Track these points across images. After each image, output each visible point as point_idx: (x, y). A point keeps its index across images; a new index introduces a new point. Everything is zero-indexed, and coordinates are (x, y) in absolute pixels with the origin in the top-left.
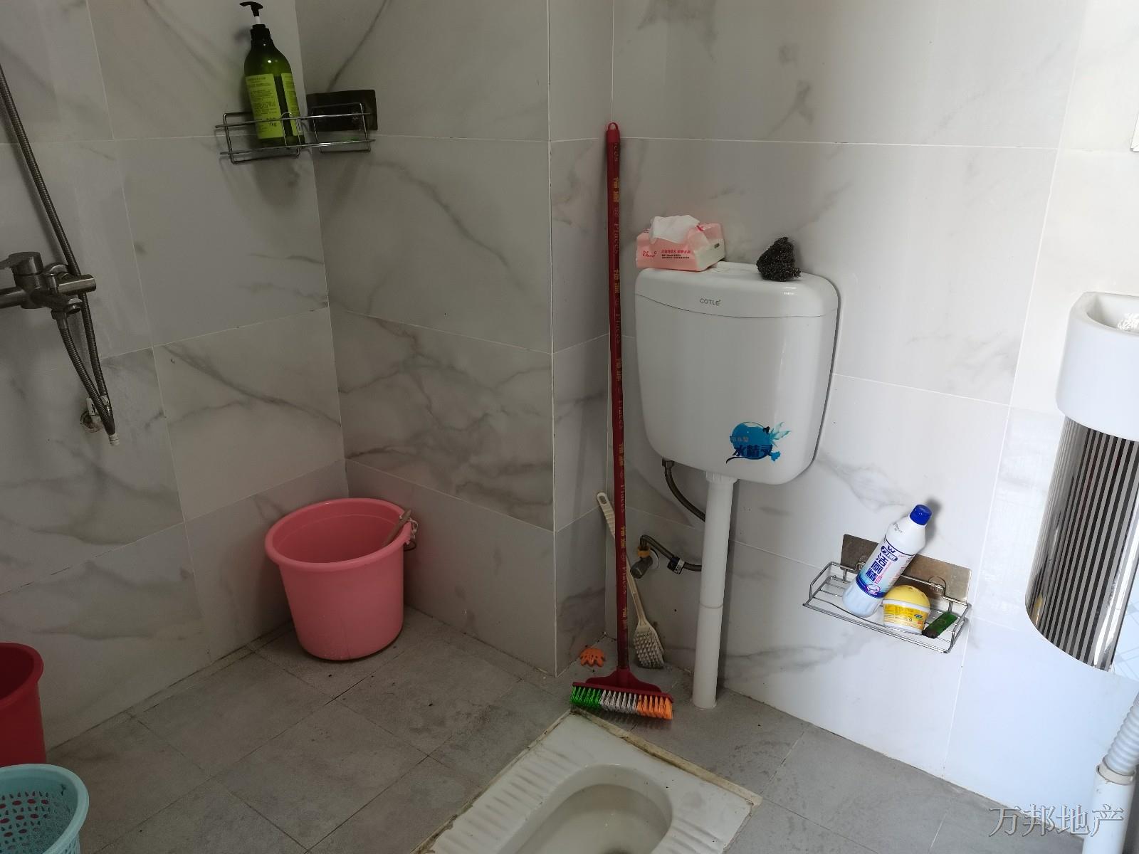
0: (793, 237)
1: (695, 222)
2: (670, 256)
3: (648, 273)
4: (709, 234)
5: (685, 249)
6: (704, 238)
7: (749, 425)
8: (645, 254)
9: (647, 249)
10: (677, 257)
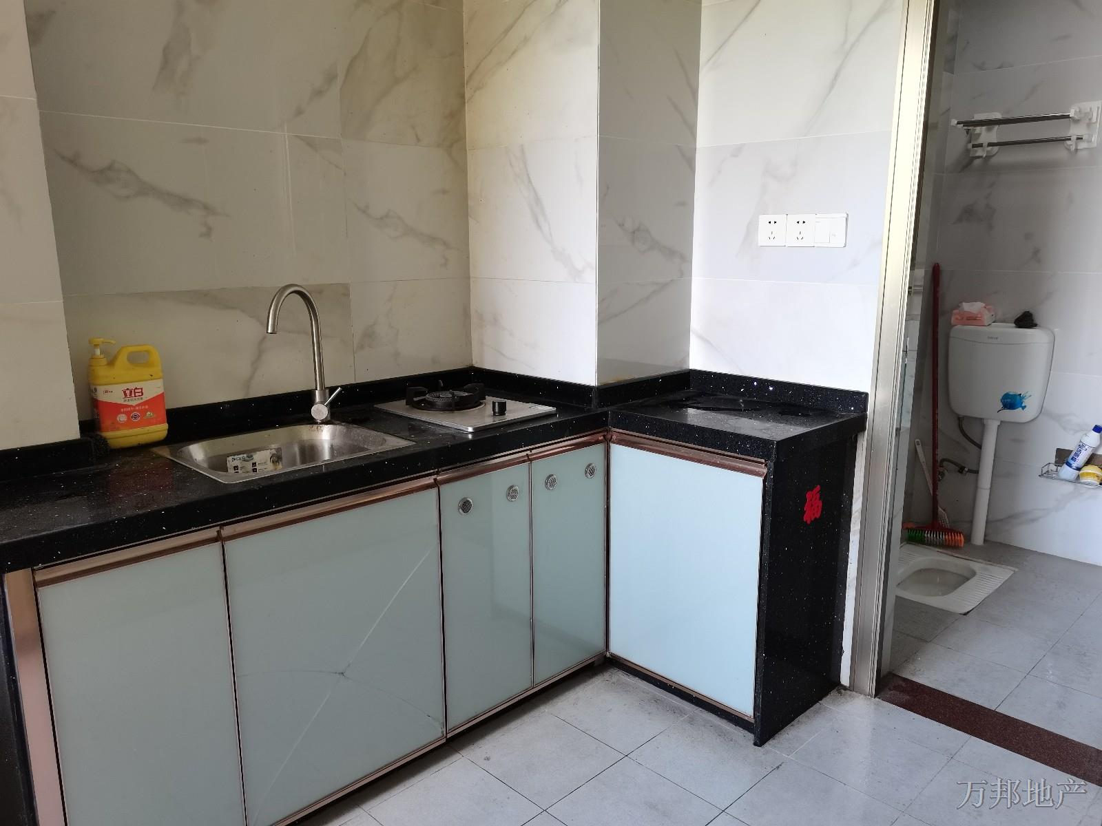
0: (1031, 311)
1: (984, 305)
2: (972, 319)
3: (959, 327)
4: (989, 310)
5: (979, 316)
6: (987, 312)
7: (1011, 393)
8: (957, 319)
9: (958, 316)
10: (975, 319)
